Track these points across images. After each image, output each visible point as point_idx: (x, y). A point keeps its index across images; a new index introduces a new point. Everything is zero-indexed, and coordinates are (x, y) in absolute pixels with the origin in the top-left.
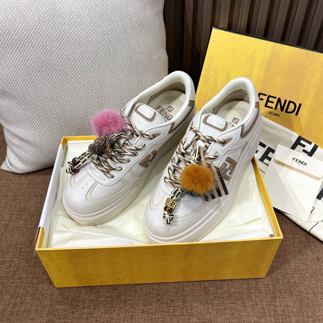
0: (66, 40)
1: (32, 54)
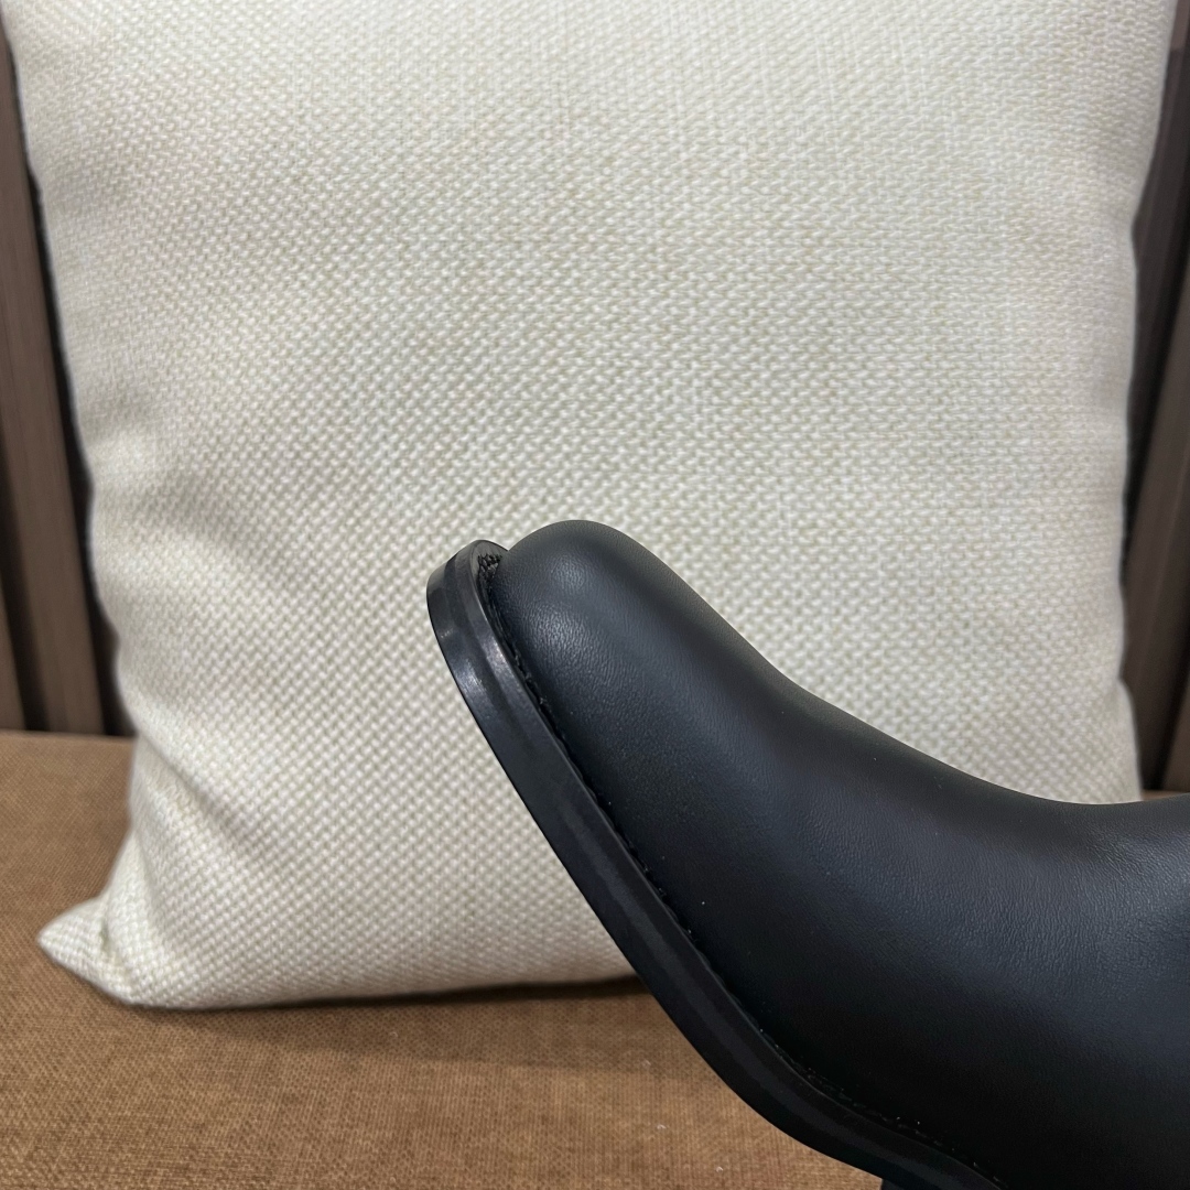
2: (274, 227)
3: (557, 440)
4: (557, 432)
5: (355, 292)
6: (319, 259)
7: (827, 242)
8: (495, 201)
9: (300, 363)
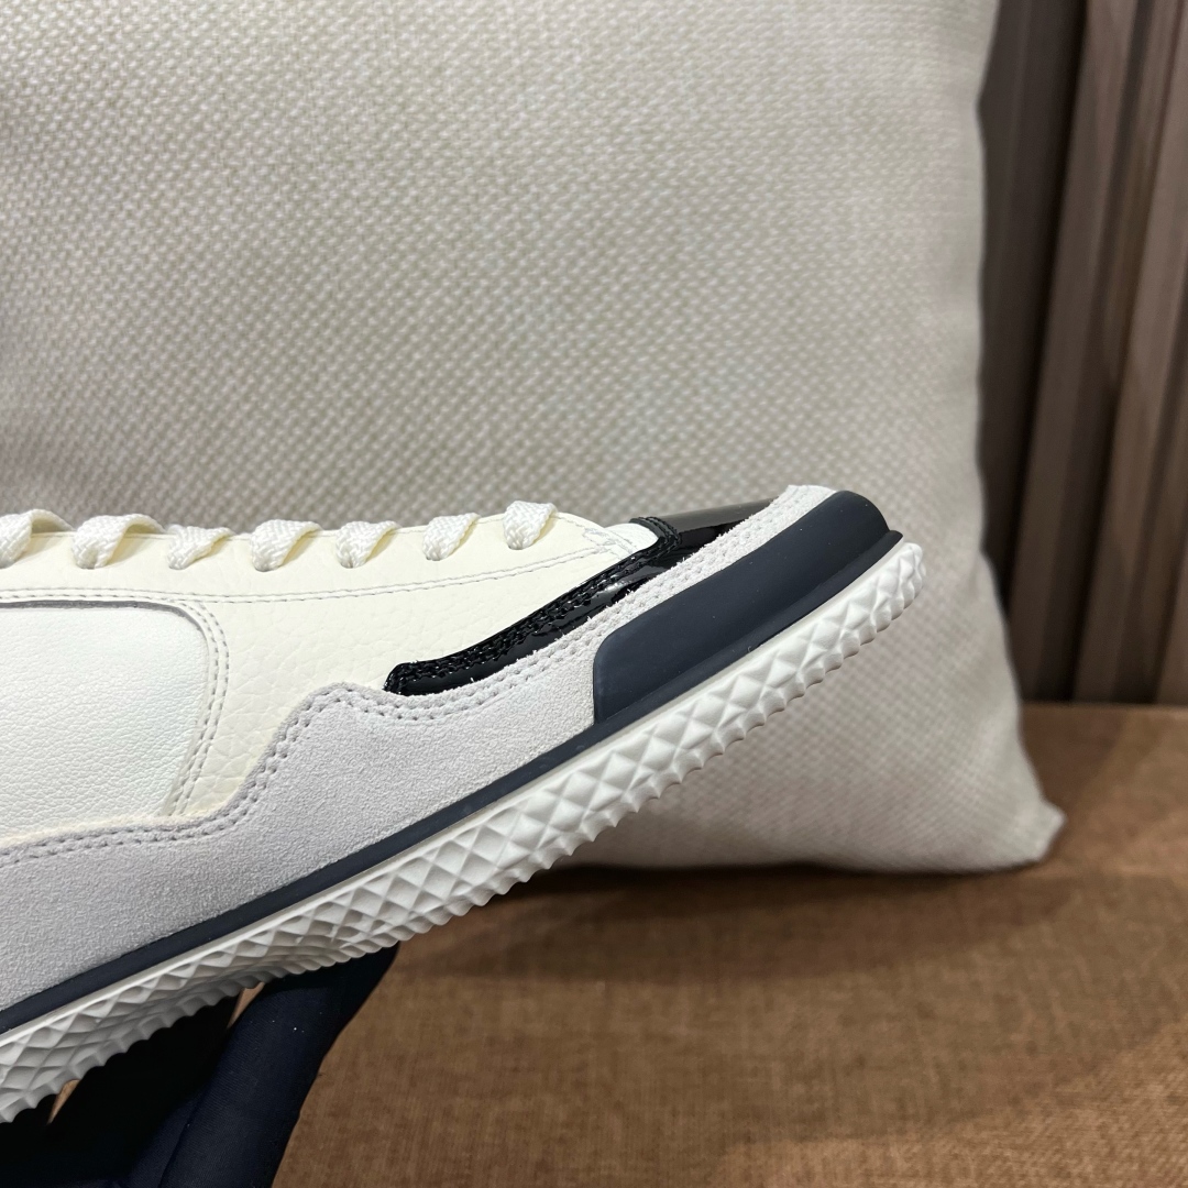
0: (430, 162)
1: (224, 228)
2: (92, 154)
3: (410, 366)
4: (409, 357)
5: (185, 221)
6: (143, 187)
7: (670, 146)
8: (323, 120)
9: (135, 297)
